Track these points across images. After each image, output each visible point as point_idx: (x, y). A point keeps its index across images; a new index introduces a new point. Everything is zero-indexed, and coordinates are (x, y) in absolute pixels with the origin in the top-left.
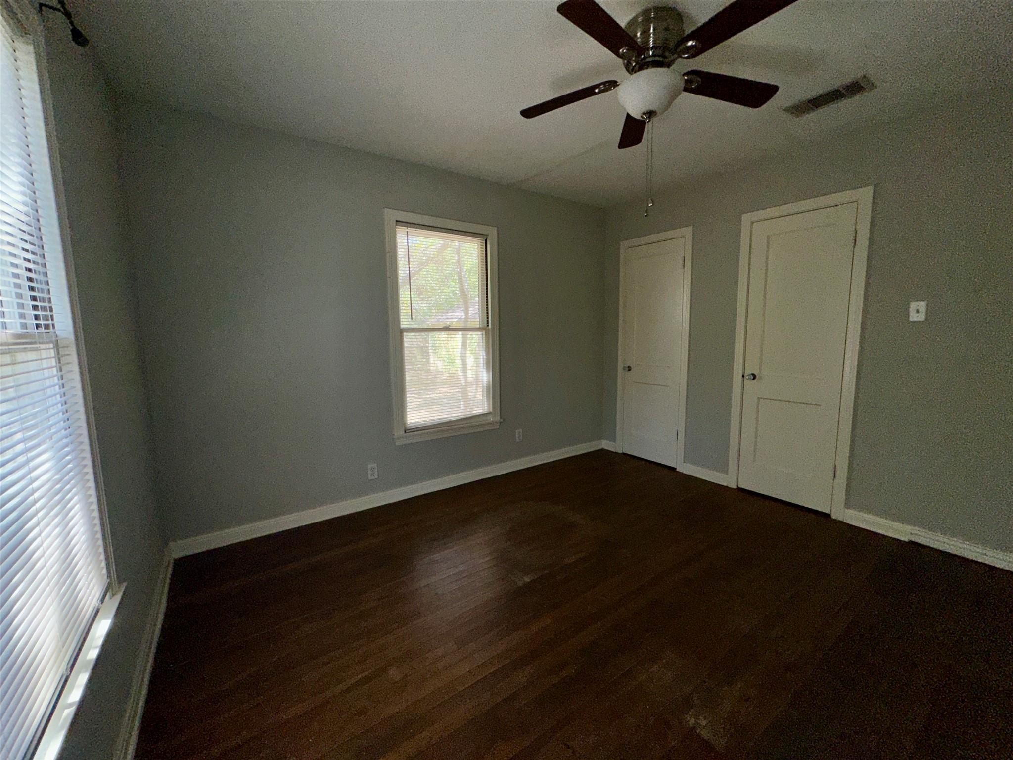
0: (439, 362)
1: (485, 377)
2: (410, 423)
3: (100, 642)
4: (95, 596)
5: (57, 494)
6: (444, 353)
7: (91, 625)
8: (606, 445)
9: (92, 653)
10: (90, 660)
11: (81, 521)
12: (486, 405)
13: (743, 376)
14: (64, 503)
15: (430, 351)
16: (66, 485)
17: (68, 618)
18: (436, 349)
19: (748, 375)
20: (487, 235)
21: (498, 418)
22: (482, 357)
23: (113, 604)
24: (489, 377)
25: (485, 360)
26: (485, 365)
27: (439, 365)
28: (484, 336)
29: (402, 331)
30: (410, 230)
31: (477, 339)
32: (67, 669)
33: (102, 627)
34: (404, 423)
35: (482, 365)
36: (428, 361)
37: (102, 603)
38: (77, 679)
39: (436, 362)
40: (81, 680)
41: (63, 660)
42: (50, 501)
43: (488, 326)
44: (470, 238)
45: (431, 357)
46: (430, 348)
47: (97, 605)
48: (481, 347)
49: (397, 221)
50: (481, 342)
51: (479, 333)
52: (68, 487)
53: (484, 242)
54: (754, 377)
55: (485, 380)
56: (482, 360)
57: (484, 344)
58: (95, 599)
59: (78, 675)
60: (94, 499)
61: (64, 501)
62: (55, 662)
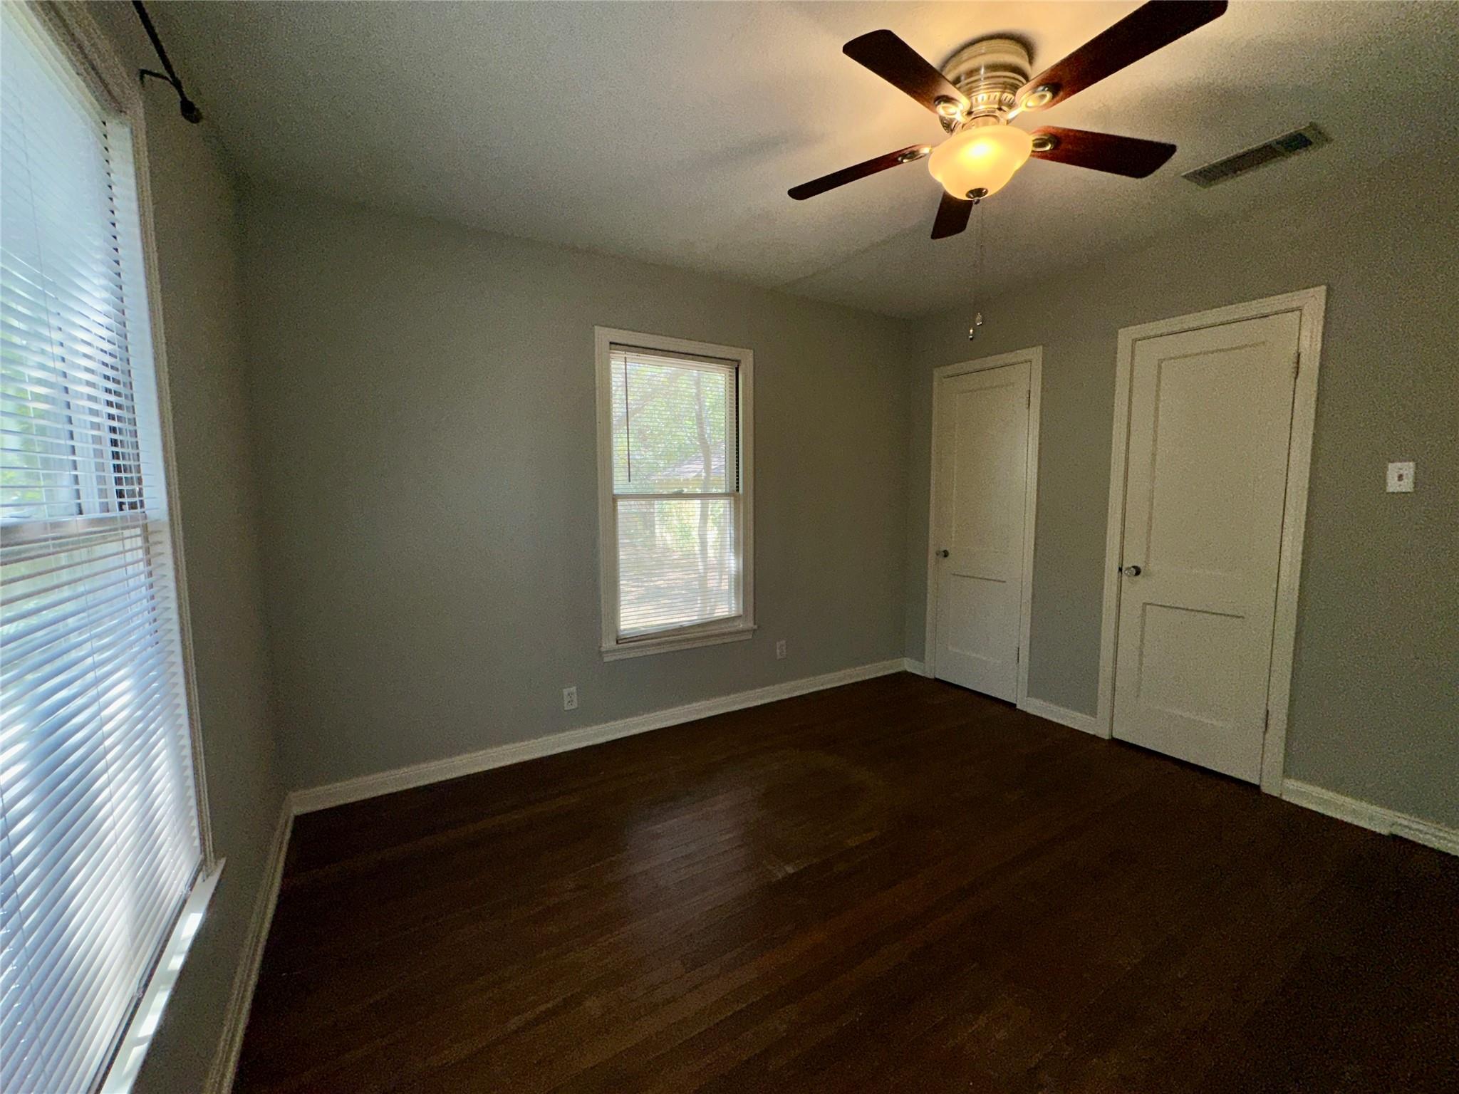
0: (668, 534)
1: (733, 563)
2: (625, 630)
3: (187, 945)
4: (182, 879)
5: (136, 739)
6: (675, 522)
7: (174, 924)
8: (908, 665)
9: (175, 962)
10: (172, 972)
11: (168, 773)
12: (733, 605)
13: (1120, 570)
14: (146, 749)
15: (656, 519)
16: (151, 724)
17: (143, 914)
18: (665, 516)
19: (1128, 569)
20: (738, 362)
21: (750, 625)
22: (728, 536)
23: (206, 889)
24: (738, 564)
25: (733, 539)
26: (732, 547)
27: (668, 538)
28: (732, 505)
29: (615, 499)
30: (629, 355)
31: (721, 508)
32: (139, 988)
33: (191, 924)
34: (617, 630)
35: (728, 547)
36: (653, 533)
37: (191, 890)
38: (152, 1000)
39: (664, 534)
40: (159, 1000)
41: (134, 975)
42: (127, 749)
43: (738, 490)
44: (714, 366)
45: (657, 527)
46: (656, 515)
47: (185, 892)
48: (728, 521)
49: (611, 343)
50: (728, 513)
51: (726, 501)
52: (153, 726)
53: (734, 370)
54: (1138, 571)
55: (733, 569)
56: (728, 539)
57: (733, 517)
58: (183, 884)
59: (155, 995)
60: (187, 742)
61: (147, 746)
62: (123, 979)
